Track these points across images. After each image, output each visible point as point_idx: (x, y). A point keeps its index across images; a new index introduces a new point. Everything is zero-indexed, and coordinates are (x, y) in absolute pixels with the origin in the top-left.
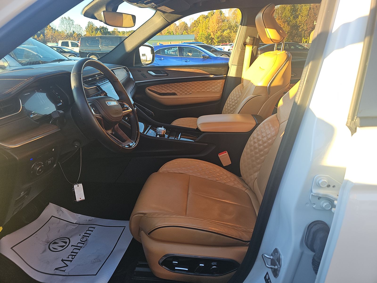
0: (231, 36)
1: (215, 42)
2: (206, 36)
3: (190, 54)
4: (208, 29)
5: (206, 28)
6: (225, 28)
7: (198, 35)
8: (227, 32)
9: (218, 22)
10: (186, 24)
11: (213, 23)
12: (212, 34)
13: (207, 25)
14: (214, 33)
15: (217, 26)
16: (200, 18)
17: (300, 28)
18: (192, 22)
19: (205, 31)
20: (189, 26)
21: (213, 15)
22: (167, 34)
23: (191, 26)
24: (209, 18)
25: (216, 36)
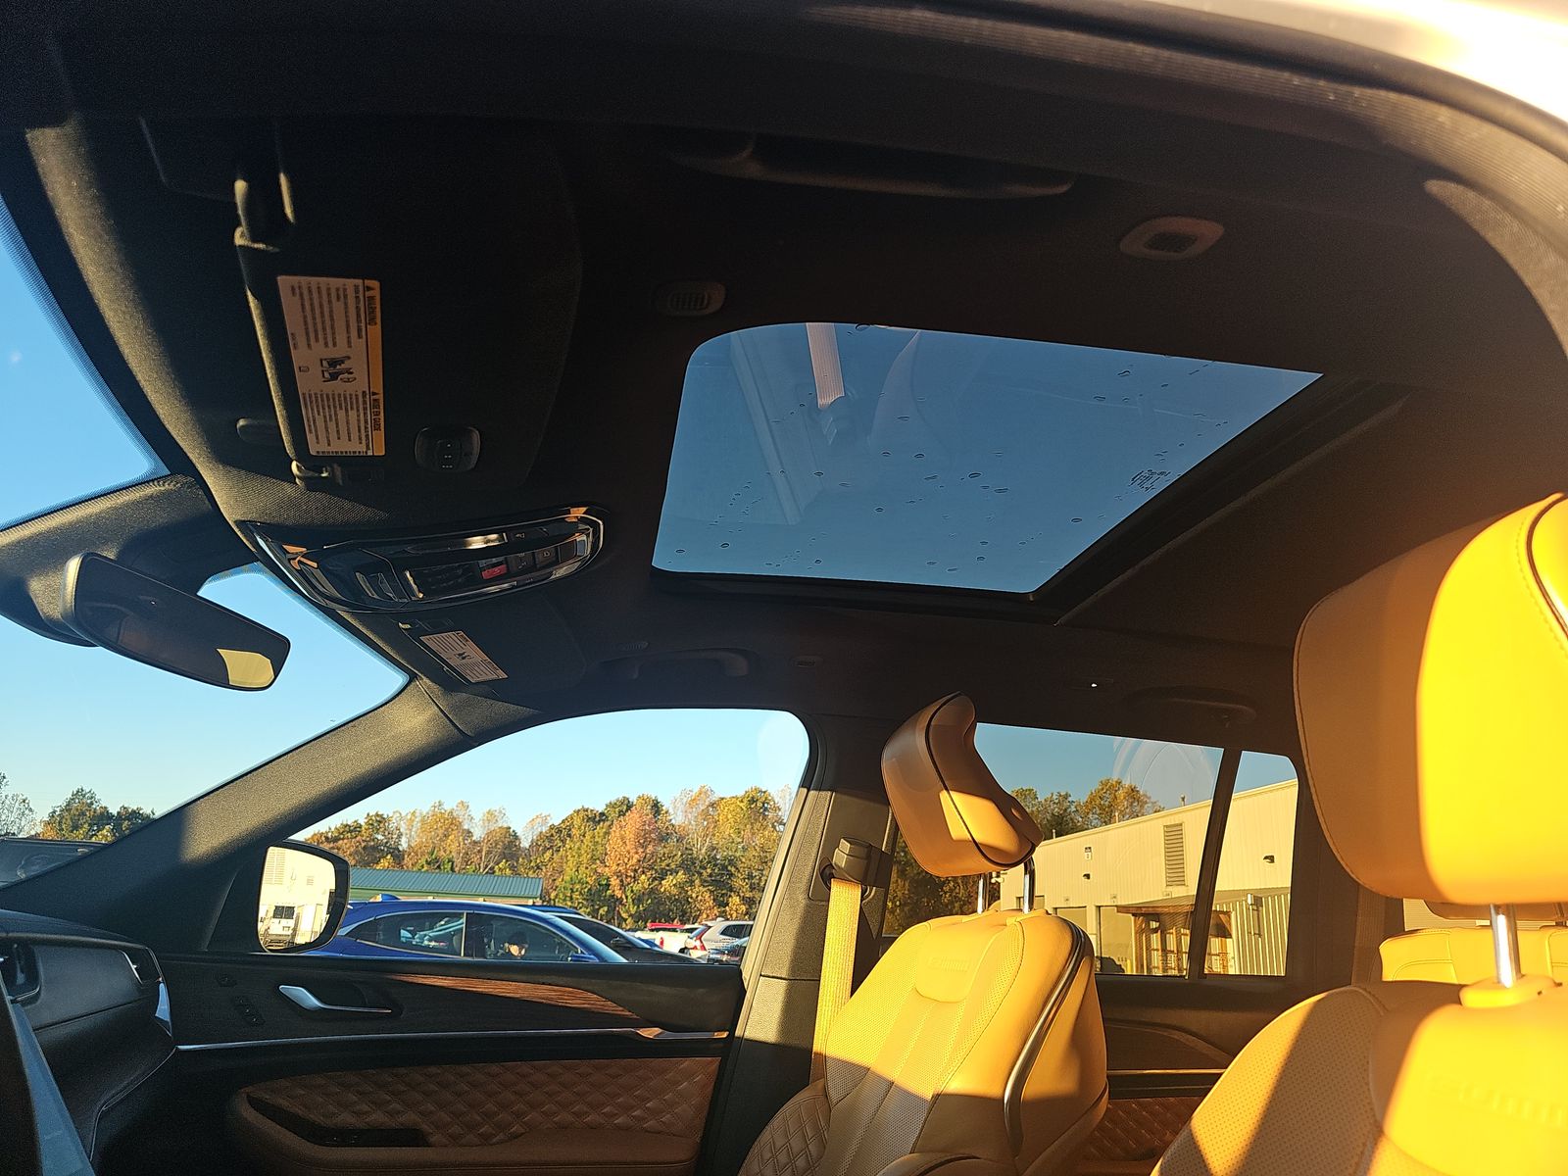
0: (692, 898)
1: (624, 915)
2: (590, 889)
3: (514, 950)
4: (603, 862)
5: (593, 860)
6: (668, 865)
7: (557, 883)
8: (674, 882)
9: (641, 841)
10: (516, 837)
11: (625, 843)
12: (615, 882)
13: (599, 848)
14: (622, 881)
15: (637, 856)
16: (572, 818)
17: (945, 893)
18: (541, 833)
19: (587, 868)
20: (525, 844)
21: (624, 815)
22: (425, 868)
23: (535, 844)
24: (609, 823)
25: (632, 891)
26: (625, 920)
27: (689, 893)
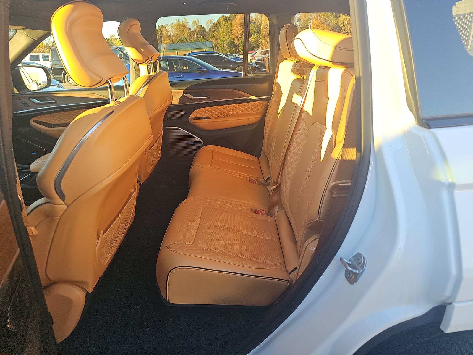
0: (260, 42)
2: (228, 43)
4: (231, 33)
5: (228, 33)
6: (252, 32)
7: (219, 42)
8: (254, 37)
9: (242, 25)
10: (204, 28)
11: (237, 26)
12: (236, 40)
13: (230, 29)
14: (238, 39)
15: (241, 30)
16: (220, 20)
18: (211, 26)
19: (227, 36)
20: (207, 30)
21: (236, 17)
22: (179, 42)
23: (210, 30)
24: (231, 20)
25: (241, 42)
26: (241, 51)
27: (259, 40)
